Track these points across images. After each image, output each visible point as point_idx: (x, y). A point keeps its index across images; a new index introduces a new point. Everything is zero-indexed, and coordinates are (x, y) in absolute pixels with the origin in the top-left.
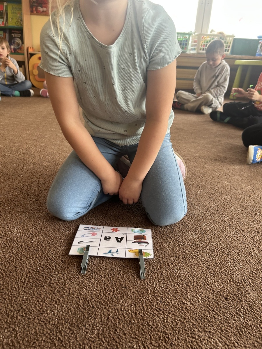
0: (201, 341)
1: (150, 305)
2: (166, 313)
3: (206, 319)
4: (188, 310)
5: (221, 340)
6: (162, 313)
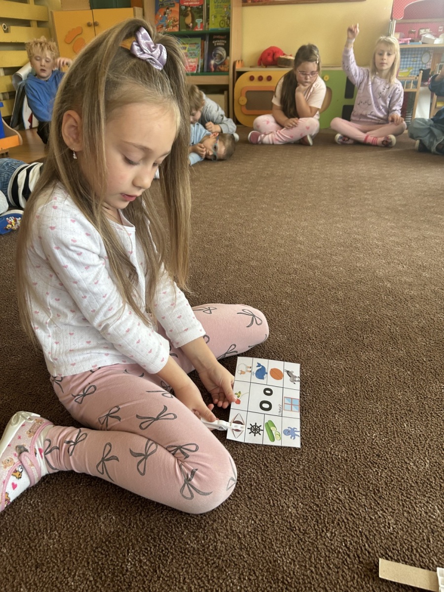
0: (415, 503)
1: (363, 455)
2: (382, 467)
3: (430, 485)
4: (409, 470)
5: (440, 508)
6: (377, 467)
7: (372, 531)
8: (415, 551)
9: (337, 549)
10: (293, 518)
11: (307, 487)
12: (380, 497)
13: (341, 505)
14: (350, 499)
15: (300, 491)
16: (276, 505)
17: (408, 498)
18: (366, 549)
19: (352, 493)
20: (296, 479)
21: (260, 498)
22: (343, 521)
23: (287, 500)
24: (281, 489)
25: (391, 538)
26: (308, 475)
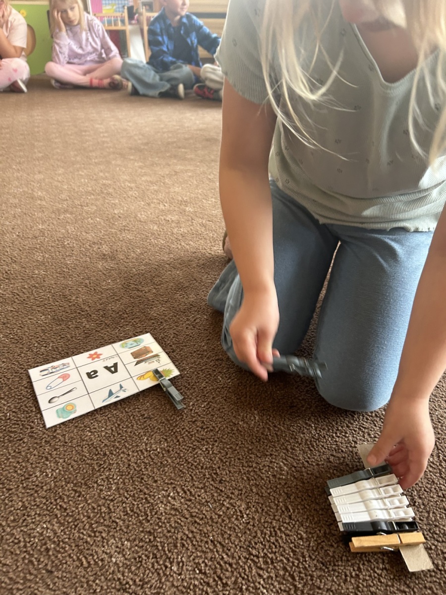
0: (260, 469)
1: (187, 435)
2: (211, 441)
3: (266, 439)
4: (241, 432)
5: (286, 463)
6: (206, 444)
7: (225, 532)
8: (278, 532)
9: (191, 583)
10: (121, 569)
11: (129, 512)
12: (220, 482)
13: (178, 517)
14: (187, 502)
15: (121, 523)
16: (92, 562)
17: (250, 467)
18: (225, 563)
19: (188, 493)
20: (111, 507)
21: (66, 563)
22: (188, 537)
23: (106, 547)
24: (93, 535)
25: (249, 530)
26: (126, 494)
